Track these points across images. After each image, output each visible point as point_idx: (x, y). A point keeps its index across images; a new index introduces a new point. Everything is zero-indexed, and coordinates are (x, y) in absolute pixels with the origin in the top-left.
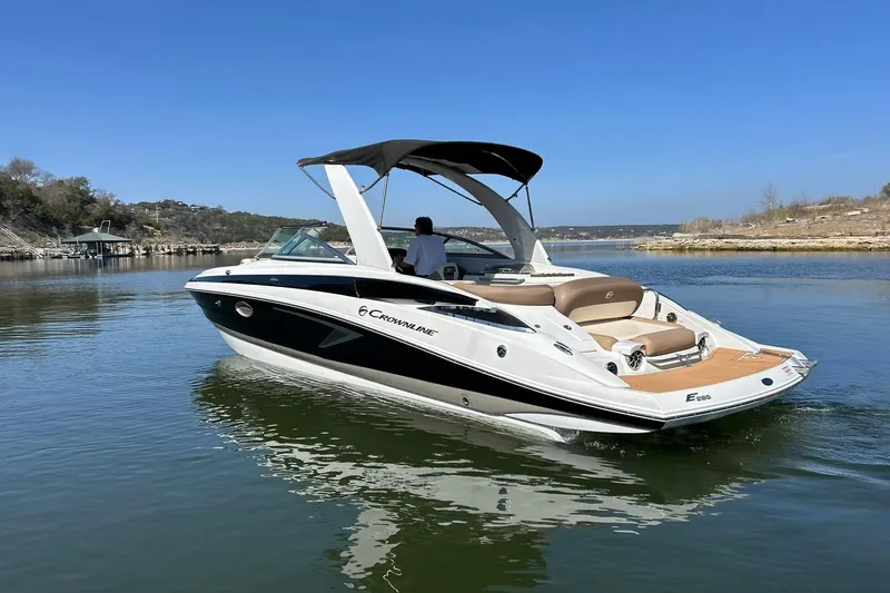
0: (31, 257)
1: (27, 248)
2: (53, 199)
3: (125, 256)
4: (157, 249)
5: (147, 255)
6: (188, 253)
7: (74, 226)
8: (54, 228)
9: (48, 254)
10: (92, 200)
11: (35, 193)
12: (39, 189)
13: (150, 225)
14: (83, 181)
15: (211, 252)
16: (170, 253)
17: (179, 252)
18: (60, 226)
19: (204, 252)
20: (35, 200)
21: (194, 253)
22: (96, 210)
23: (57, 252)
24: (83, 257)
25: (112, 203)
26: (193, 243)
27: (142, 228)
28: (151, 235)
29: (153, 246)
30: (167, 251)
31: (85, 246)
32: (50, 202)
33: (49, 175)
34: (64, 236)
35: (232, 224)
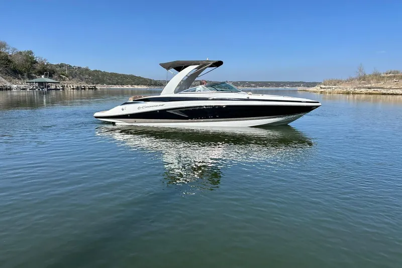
0: (10, 89)
1: (8, 84)
2: (18, 61)
3: (53, 89)
4: (67, 87)
5: (63, 89)
6: (82, 89)
7: (28, 74)
8: (19, 75)
9: (18, 87)
10: (35, 62)
11: (9, 58)
12: (10, 56)
13: (64, 75)
14: (31, 53)
15: (92, 89)
16: (73, 89)
17: (77, 88)
18: (22, 74)
19: (89, 89)
20: (9, 61)
21: (84, 89)
22: (38, 67)
23: (23, 86)
24: (37, 90)
25: (46, 64)
26: (83, 84)
27: (60, 77)
28: (64, 80)
29: (66, 85)
30: (72, 87)
31: (37, 84)
32: (16, 62)
33: (15, 49)
34: (24, 79)
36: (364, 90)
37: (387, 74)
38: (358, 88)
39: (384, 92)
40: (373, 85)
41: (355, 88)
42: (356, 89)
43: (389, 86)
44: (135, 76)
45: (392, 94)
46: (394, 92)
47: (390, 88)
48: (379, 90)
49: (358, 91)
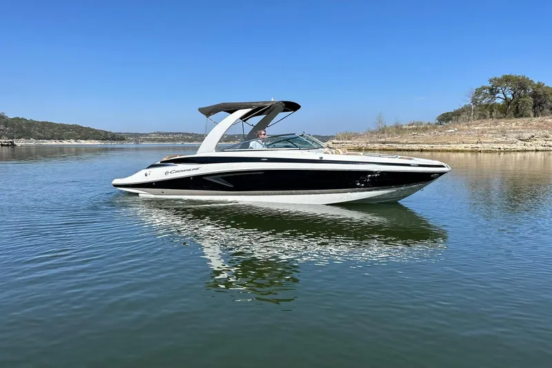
15: (8, 145)
19: (2, 145)
35: (13, 126)
36: (377, 146)
37: (409, 125)
38: (371, 143)
39: (399, 148)
40: (388, 139)
41: (367, 144)
42: (369, 145)
43: (405, 141)
44: (82, 127)
45: (408, 150)
46: (410, 148)
47: (407, 143)
48: (394, 145)
49: (371, 146)
